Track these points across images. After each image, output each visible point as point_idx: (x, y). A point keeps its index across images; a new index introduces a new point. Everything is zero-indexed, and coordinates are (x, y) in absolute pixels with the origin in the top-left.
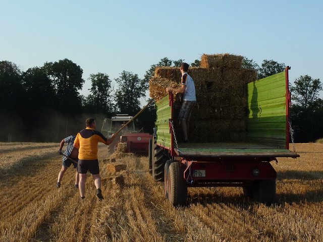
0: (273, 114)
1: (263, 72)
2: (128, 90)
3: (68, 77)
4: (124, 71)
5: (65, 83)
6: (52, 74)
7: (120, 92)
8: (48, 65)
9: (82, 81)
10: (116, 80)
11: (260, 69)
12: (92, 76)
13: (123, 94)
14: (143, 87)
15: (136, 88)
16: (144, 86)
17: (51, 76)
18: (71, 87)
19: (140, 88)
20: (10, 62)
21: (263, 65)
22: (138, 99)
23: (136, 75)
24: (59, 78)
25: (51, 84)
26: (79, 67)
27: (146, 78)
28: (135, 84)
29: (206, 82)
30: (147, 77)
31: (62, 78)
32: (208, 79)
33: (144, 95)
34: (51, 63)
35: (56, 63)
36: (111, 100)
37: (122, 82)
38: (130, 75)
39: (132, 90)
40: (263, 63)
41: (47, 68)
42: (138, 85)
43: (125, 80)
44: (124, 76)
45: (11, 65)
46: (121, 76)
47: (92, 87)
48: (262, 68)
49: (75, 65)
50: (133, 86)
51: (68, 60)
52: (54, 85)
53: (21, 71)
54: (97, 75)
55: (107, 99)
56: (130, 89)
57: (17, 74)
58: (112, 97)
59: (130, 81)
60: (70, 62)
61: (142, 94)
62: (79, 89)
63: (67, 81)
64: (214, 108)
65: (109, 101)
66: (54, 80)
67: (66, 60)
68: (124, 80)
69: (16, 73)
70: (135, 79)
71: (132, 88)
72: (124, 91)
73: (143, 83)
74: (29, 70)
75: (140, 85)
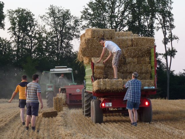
4: (52, 6)
10: (41, 17)
12: (10, 12)
15: (68, 28)
19: (73, 28)
23: (68, 11)
33: (78, 37)
37: (50, 20)
44: (53, 13)
46: (48, 11)
54: (16, 11)
61: (75, 35)
68: (52, 18)
70: (66, 16)
75: (72, 24)
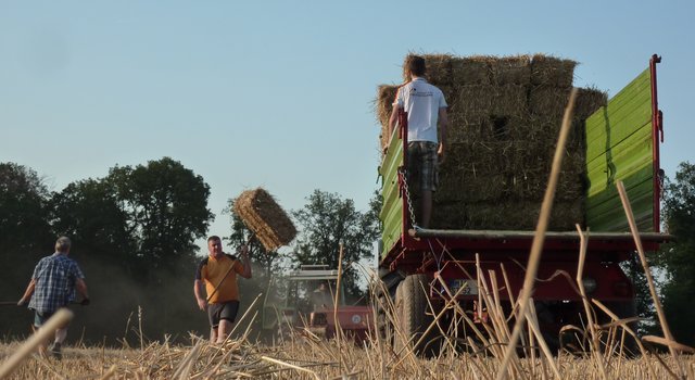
0: (630, 169)
1: (679, 195)
2: (326, 241)
3: (171, 205)
4: (317, 192)
5: (164, 222)
6: (131, 198)
7: (305, 249)
8: (119, 174)
9: (207, 215)
11: (673, 187)
12: (234, 204)
13: (314, 251)
14: (367, 232)
15: (350, 237)
16: (370, 231)
17: (126, 202)
18: (177, 230)
19: (360, 236)
20: (20, 167)
21: (680, 177)
22: (353, 264)
23: (349, 203)
24: (147, 208)
25: (127, 225)
26: (200, 178)
27: (375, 209)
28: (346, 224)
29: (492, 117)
30: (376, 207)
31: (156, 208)
32: (498, 112)
33: (368, 254)
34: (128, 168)
35: (140, 169)
36: (282, 265)
37: (313, 219)
38: (333, 202)
39: (337, 242)
40: (680, 170)
41: (116, 181)
42: (354, 228)
43: (321, 214)
44: (318, 205)
45: (23, 175)
46: (310, 203)
47: (232, 232)
48: (677, 184)
49: (189, 173)
50: (340, 232)
51: (172, 162)
52: (133, 228)
53: (50, 190)
55: (273, 263)
56: (331, 238)
57: (39, 199)
58: (285, 259)
59: (332, 217)
60: (177, 166)
61: (363, 251)
62: (198, 237)
63: (170, 216)
64: (509, 177)
65: (277, 268)
66: (134, 214)
67: (167, 161)
68: (317, 216)
69: (34, 194)
70: (346, 211)
71: (338, 237)
72: (316, 245)
73: (366, 224)
74: (71, 188)
75: (358, 229)
